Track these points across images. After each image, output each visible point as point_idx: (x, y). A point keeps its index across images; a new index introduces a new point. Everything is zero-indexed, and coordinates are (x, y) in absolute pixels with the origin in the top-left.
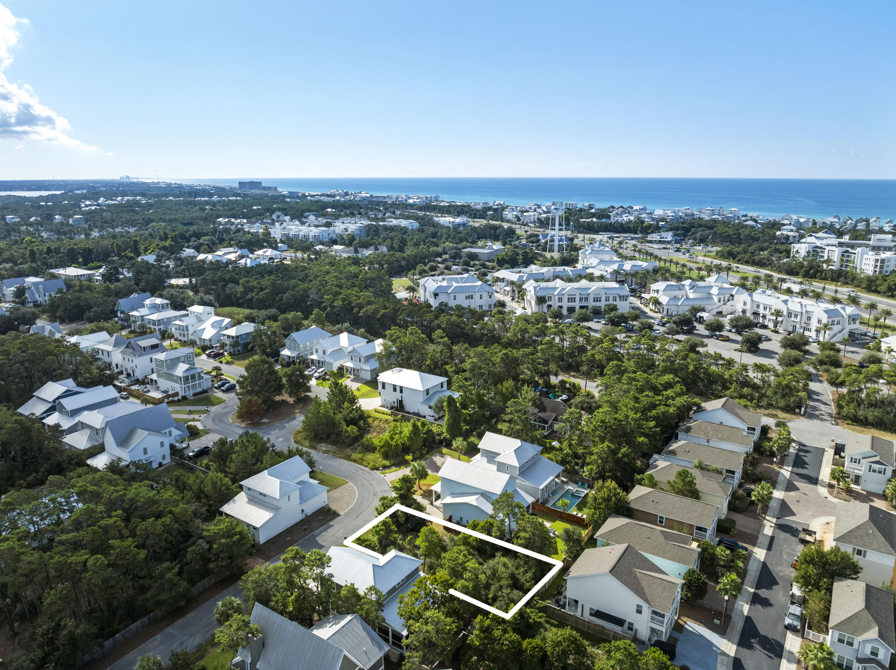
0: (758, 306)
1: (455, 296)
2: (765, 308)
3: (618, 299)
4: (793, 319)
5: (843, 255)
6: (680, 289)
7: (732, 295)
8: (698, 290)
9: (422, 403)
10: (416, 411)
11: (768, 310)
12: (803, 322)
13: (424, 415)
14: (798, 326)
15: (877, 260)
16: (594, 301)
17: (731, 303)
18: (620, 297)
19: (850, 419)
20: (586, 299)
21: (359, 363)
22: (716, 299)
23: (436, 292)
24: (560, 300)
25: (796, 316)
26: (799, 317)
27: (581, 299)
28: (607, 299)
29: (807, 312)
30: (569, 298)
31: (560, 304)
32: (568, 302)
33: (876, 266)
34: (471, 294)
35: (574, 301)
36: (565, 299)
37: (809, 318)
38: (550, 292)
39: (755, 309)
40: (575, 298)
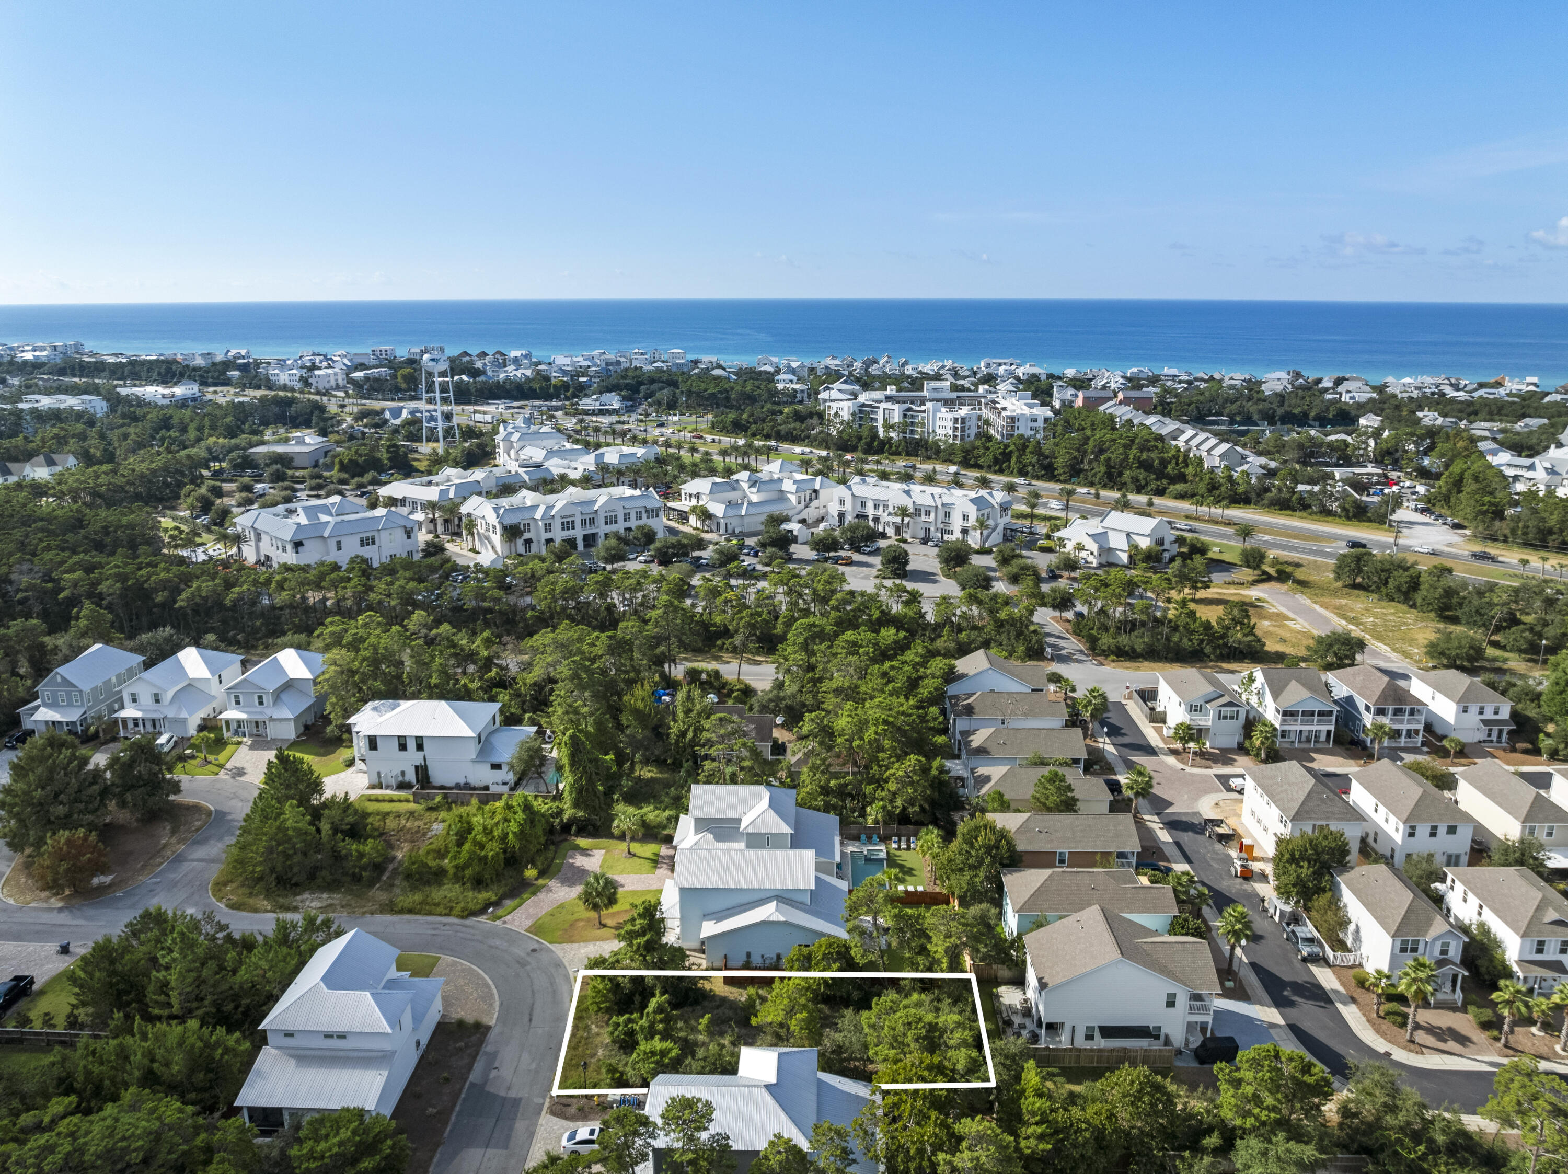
0: (863, 504)
1: (339, 543)
2: (876, 507)
3: (644, 516)
4: (923, 518)
5: (905, 416)
6: (734, 489)
7: (815, 491)
8: (763, 487)
9: (473, 761)
10: (462, 781)
11: (881, 508)
12: (939, 521)
13: (482, 784)
14: (932, 529)
15: (956, 420)
16: (606, 523)
17: (815, 503)
18: (647, 511)
19: (1113, 653)
20: (592, 521)
21: (259, 709)
22: (793, 499)
23: (298, 538)
24: (548, 527)
25: (928, 513)
26: (932, 515)
27: (584, 522)
28: (627, 517)
29: (943, 505)
30: (563, 523)
31: (549, 535)
32: (563, 529)
33: (956, 429)
34: (369, 534)
35: (573, 528)
36: (557, 526)
37: (947, 515)
38: (527, 515)
39: (859, 508)
40: (573, 522)
